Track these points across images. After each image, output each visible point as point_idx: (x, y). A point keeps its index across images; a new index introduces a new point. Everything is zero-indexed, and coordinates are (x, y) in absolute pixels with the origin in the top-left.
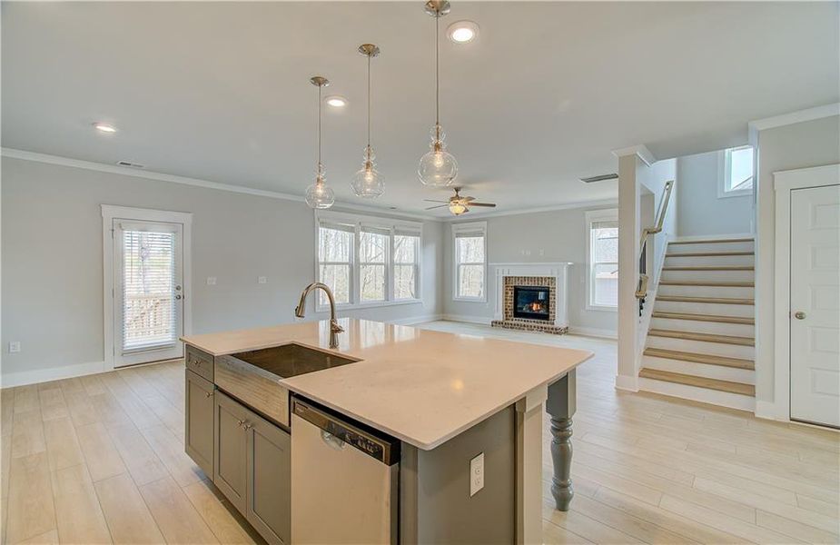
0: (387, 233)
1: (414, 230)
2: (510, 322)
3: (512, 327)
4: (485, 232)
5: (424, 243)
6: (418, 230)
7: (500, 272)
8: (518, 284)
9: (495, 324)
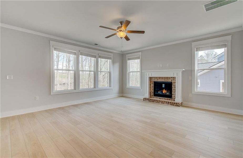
0: (95, 57)
1: (108, 56)
2: (152, 98)
3: (153, 101)
4: (140, 57)
5: (114, 63)
6: (111, 57)
7: (148, 74)
8: (156, 80)
9: (145, 99)
